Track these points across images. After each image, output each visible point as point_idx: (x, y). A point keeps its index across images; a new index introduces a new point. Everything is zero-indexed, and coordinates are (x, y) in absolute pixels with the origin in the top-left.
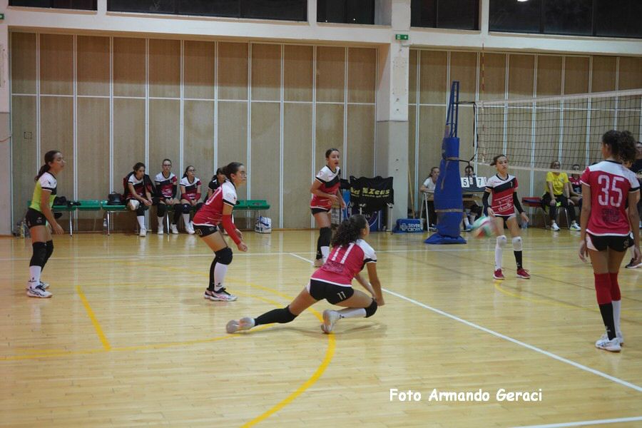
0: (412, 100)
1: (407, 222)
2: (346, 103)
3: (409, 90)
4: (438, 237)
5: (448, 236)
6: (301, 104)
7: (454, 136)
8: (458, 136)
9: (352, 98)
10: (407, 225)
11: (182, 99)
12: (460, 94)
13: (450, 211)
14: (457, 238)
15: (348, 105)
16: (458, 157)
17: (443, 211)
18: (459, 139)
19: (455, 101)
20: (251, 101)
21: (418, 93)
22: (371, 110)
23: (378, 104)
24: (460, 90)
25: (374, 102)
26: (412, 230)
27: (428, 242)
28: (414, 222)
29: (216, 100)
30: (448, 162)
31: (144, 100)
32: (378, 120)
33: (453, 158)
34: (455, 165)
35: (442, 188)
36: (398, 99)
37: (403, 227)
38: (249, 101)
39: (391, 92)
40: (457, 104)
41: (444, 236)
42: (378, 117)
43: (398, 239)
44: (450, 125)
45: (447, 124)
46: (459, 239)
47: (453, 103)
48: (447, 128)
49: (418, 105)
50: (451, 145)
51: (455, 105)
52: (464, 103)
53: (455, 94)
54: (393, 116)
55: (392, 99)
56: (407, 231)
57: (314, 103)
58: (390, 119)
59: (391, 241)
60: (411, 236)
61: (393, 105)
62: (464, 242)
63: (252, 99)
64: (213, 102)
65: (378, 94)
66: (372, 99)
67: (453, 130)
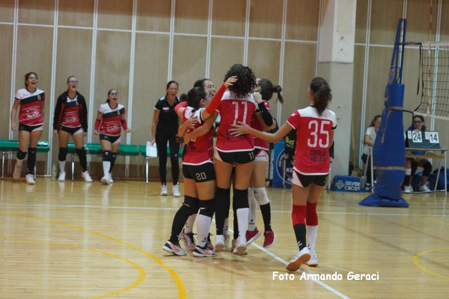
0: (359, 38)
1: (344, 179)
2: (283, 40)
3: (357, 27)
4: (376, 198)
5: (387, 198)
6: (231, 39)
7: (399, 82)
8: (402, 83)
9: (291, 35)
10: (344, 182)
11: (95, 29)
12: (407, 34)
13: (390, 168)
14: (397, 200)
15: (286, 42)
16: (402, 106)
17: (382, 168)
18: (403, 86)
19: (402, 41)
20: (174, 34)
21: (368, 32)
22: (313, 49)
23: (321, 42)
24: (407, 29)
25: (316, 40)
26: (350, 188)
27: (364, 203)
28: (354, 180)
29: (134, 31)
30: (390, 111)
31: (53, 28)
32: (320, 60)
33: (397, 108)
34: (398, 115)
35: (383, 141)
36: (342, 38)
37: (339, 185)
38: (172, 34)
39: (335, 29)
40: (404, 44)
41: (382, 198)
42: (320, 58)
43: (333, 198)
44: (394, 70)
45: (392, 68)
46: (400, 201)
47: (399, 44)
48: (391, 72)
49: (367, 45)
50: (394, 92)
51: (401, 47)
52: (411, 43)
53: (402, 34)
54: (336, 57)
55: (336, 36)
56: (343, 190)
57: (246, 38)
58: (333, 60)
59: (329, 201)
60: (349, 196)
61: (337, 45)
62: (405, 205)
63: (175, 31)
64: (131, 33)
65: (322, 31)
66: (314, 37)
67: (398, 75)
